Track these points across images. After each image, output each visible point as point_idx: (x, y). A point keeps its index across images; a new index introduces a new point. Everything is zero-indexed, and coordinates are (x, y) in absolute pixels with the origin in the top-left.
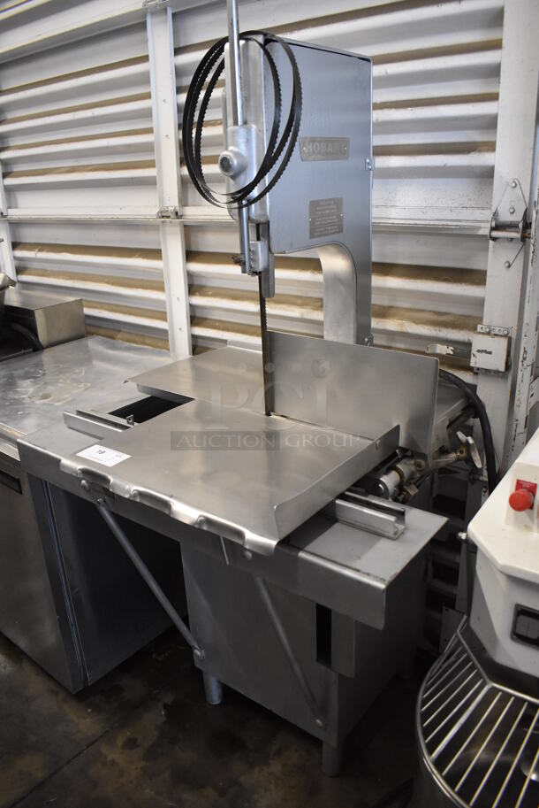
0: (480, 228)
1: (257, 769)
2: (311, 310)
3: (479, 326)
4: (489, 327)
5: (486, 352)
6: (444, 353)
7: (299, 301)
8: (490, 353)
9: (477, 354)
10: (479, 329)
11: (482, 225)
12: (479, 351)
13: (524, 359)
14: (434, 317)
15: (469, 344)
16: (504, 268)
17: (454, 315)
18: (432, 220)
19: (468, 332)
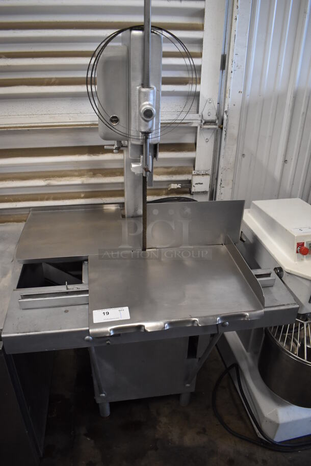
0: (192, 123)
1: (158, 427)
2: (88, 178)
3: (193, 172)
4: (198, 171)
5: (200, 184)
6: (176, 188)
7: (76, 173)
8: (202, 184)
9: (196, 186)
10: (193, 173)
11: (194, 121)
12: (196, 184)
13: (221, 184)
14: (166, 170)
15: (190, 182)
16: (205, 142)
17: (175, 167)
18: (166, 120)
19: (187, 175)
